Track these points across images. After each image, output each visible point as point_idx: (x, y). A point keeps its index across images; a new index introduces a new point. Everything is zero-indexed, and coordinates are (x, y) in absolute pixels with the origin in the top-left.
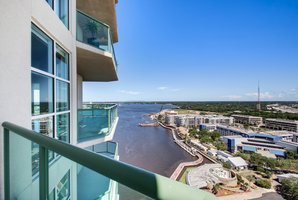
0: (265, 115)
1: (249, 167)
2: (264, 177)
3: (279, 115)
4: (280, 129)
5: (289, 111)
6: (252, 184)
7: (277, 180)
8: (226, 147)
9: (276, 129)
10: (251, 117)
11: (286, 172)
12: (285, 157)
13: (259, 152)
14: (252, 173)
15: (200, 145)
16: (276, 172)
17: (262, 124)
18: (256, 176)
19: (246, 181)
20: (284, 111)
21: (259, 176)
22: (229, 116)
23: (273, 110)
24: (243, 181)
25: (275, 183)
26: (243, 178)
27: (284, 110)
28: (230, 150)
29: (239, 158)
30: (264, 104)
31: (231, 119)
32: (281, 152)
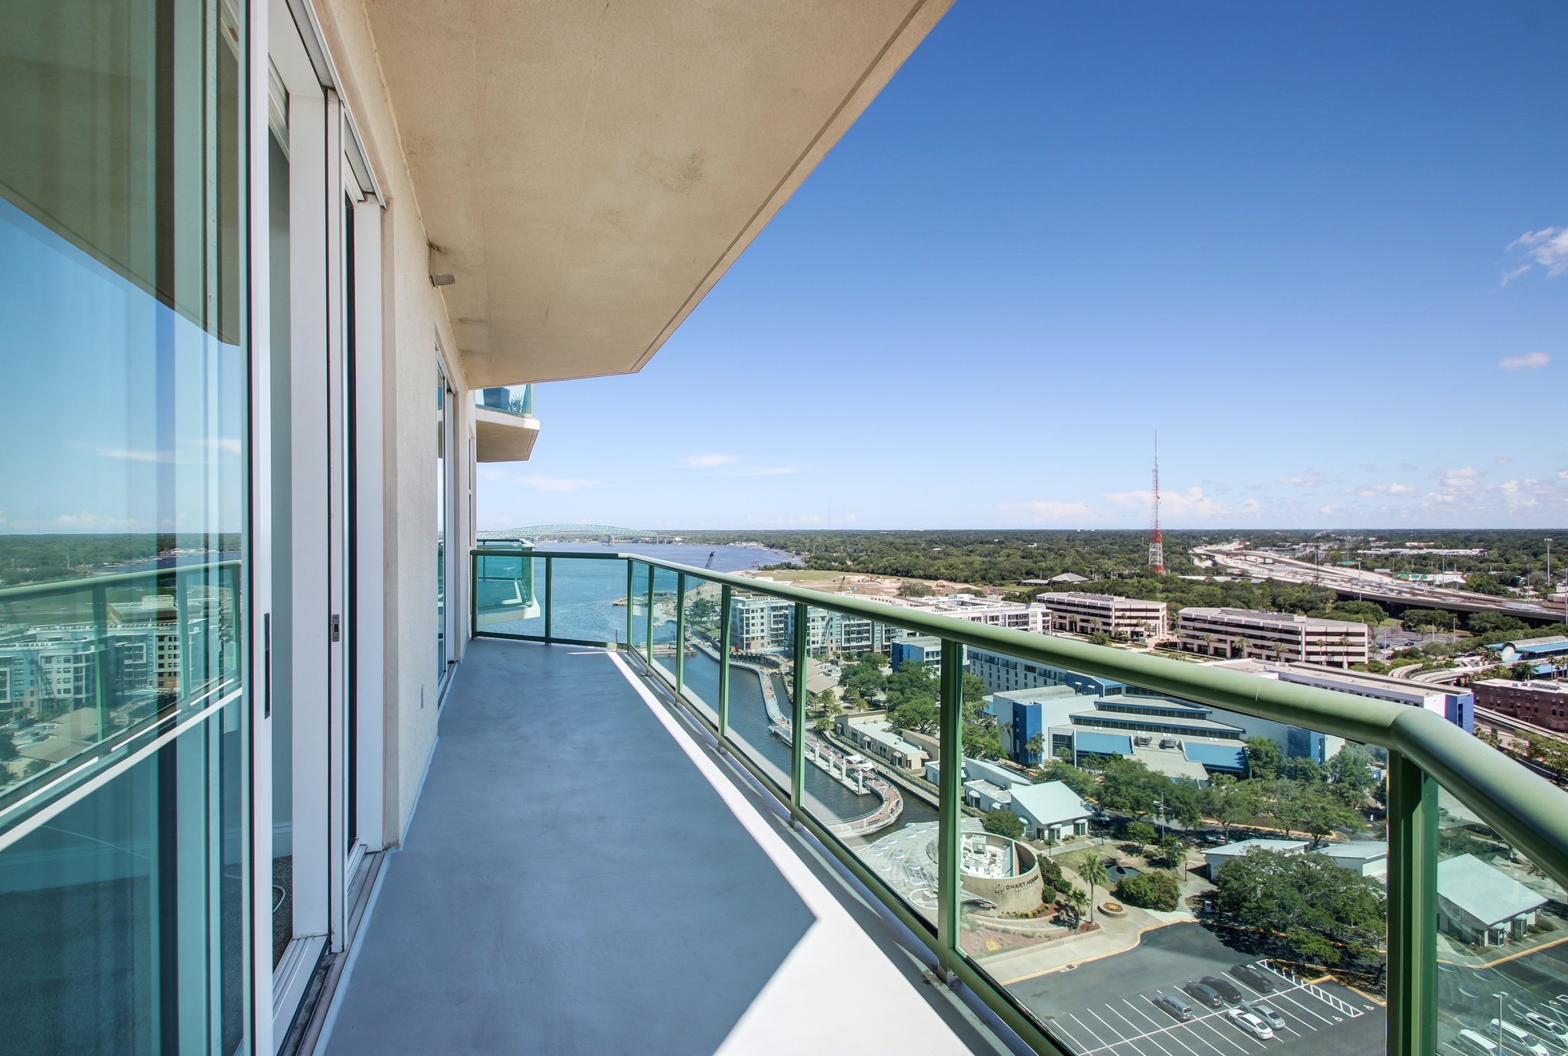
0: (1177, 593)
1: (1098, 826)
2: (1153, 862)
3: (1239, 593)
4: (1236, 653)
5: (1281, 575)
6: (1101, 895)
7: (1203, 872)
8: (1006, 742)
9: (1219, 654)
10: (1118, 602)
11: (1239, 836)
12: (1241, 774)
13: (1139, 755)
14: (1108, 848)
15: (890, 740)
16: (1204, 838)
17: (1164, 635)
18: (1124, 859)
19: (1079, 884)
20: (1259, 574)
21: (1135, 861)
22: (1027, 599)
23: (1217, 569)
24: (1063, 888)
25: (1195, 886)
26: (1067, 874)
27: (1259, 567)
28: (1022, 756)
29: (1058, 786)
30: (1181, 543)
31: (1036, 610)
32: (1227, 753)
